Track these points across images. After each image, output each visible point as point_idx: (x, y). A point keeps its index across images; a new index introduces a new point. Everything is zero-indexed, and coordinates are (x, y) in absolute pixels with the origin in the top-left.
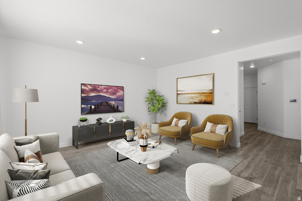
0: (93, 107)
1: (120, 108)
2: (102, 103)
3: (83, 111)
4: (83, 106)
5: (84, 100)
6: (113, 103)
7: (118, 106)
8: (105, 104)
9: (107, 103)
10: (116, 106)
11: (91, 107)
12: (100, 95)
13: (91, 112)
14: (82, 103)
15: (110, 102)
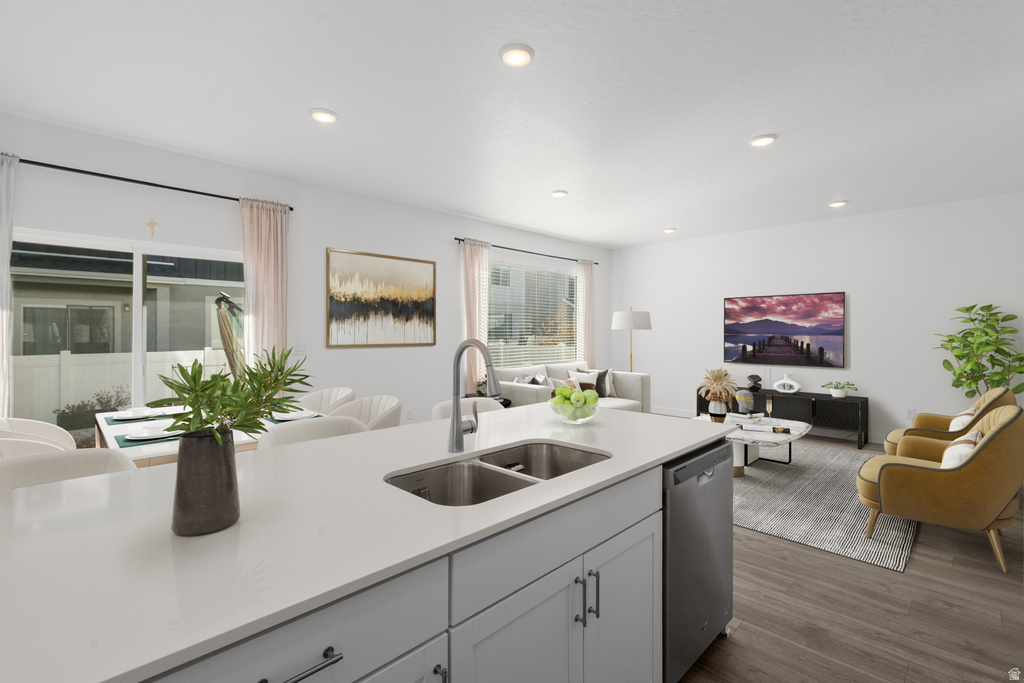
0: (750, 348)
1: (829, 355)
2: (771, 338)
3: (729, 356)
4: (728, 345)
5: (731, 333)
6: (806, 340)
7: (821, 350)
8: (782, 342)
9: (788, 340)
10: (814, 348)
11: (744, 348)
12: (767, 320)
13: (745, 358)
14: (727, 339)
15: (796, 337)
